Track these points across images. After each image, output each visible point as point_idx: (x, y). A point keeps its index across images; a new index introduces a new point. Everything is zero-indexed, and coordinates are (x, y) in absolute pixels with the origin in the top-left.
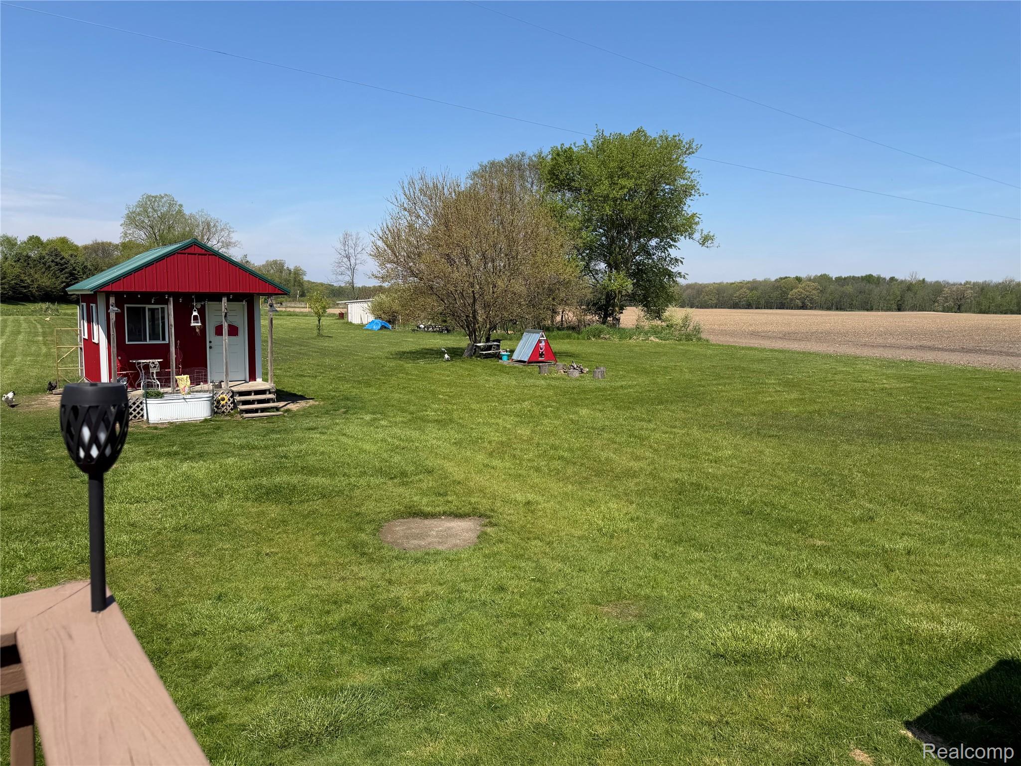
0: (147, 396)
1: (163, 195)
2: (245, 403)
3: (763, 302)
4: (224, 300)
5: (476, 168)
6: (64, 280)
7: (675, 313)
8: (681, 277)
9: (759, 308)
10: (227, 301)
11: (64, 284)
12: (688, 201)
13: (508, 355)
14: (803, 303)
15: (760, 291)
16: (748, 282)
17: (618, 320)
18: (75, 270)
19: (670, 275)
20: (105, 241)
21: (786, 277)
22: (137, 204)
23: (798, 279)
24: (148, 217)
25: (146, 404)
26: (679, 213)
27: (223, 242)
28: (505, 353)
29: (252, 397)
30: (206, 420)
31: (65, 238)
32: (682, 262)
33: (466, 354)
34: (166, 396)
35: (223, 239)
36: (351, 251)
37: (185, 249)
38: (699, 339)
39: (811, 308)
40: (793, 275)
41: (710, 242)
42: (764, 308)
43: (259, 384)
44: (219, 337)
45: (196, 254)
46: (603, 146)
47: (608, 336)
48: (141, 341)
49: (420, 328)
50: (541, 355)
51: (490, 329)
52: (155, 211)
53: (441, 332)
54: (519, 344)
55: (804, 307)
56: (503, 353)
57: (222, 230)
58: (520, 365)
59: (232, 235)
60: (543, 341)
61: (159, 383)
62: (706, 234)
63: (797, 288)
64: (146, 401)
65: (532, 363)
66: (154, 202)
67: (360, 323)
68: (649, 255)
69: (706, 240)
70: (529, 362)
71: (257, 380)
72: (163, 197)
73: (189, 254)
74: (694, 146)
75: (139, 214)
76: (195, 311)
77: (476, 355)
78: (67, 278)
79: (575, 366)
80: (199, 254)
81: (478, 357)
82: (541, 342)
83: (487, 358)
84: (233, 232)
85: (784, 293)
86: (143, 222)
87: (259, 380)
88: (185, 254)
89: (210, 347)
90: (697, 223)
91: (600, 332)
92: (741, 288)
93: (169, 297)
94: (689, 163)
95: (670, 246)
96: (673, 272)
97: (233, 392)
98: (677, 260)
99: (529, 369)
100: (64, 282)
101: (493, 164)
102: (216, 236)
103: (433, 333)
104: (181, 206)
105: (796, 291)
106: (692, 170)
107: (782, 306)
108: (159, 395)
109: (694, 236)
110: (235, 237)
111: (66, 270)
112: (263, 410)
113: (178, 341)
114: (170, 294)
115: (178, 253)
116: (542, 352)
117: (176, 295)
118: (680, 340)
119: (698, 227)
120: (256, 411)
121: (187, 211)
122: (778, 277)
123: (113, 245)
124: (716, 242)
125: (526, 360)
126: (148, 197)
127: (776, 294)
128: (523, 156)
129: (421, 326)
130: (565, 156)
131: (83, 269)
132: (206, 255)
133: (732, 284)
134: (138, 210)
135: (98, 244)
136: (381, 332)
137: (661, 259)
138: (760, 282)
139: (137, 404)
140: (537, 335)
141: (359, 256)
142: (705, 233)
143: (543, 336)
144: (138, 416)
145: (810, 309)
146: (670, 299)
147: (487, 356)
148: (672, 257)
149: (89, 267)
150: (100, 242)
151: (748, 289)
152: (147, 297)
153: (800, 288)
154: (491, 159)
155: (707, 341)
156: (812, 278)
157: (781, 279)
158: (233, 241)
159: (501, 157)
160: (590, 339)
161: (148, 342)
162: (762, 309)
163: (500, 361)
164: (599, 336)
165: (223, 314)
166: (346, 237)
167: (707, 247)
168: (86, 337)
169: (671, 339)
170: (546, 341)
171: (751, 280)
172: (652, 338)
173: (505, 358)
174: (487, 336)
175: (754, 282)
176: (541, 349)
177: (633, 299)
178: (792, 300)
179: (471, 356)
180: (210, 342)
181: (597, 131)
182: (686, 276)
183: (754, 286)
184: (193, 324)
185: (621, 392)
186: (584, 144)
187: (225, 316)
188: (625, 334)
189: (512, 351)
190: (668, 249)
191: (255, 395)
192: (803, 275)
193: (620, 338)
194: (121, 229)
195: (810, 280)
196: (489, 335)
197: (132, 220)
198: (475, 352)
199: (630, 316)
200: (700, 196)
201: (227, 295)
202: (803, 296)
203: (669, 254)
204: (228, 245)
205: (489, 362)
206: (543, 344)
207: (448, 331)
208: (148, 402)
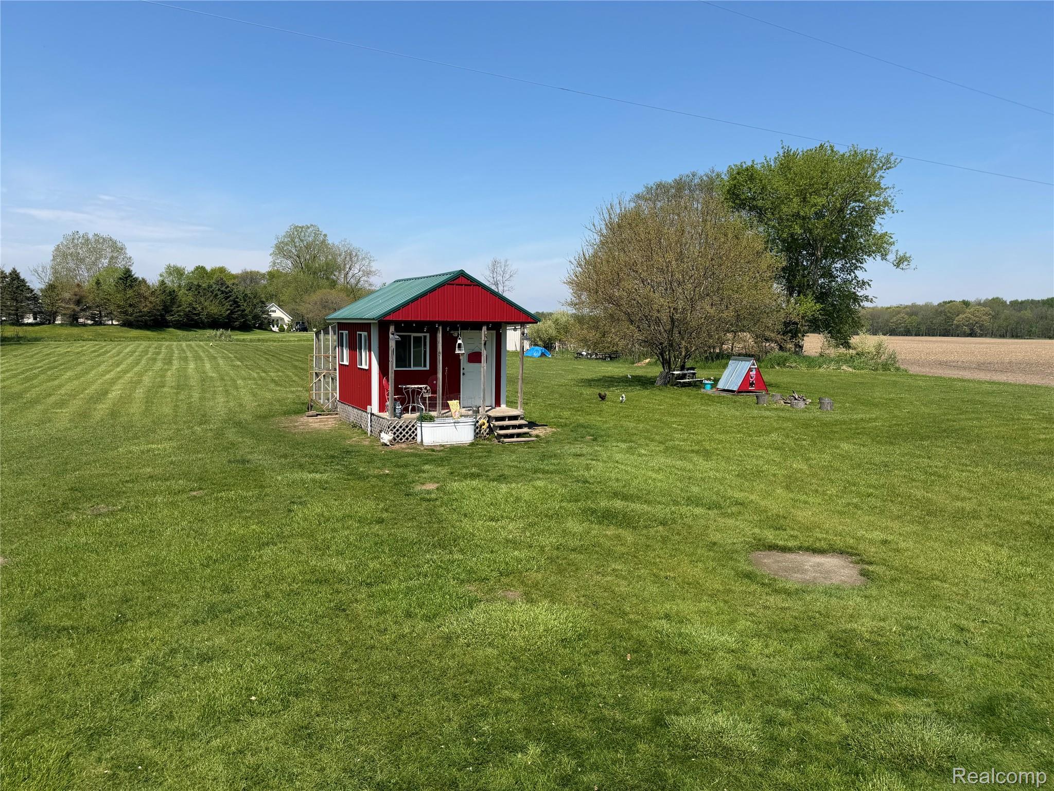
0: (422, 419)
1: (309, 225)
2: (502, 428)
3: (923, 328)
4: (484, 328)
5: (640, 190)
6: (229, 307)
7: (864, 341)
8: (867, 300)
9: (919, 335)
10: (487, 330)
11: (229, 312)
12: (878, 219)
13: (711, 384)
14: (972, 330)
15: (921, 316)
16: (906, 307)
17: (801, 347)
18: (238, 298)
19: (856, 299)
20: (253, 270)
21: (951, 301)
22: (285, 234)
23: (966, 304)
24: (296, 247)
25: (421, 427)
26: (869, 233)
27: (363, 271)
28: (709, 382)
29: (507, 423)
30: (472, 444)
31: (223, 267)
32: (869, 285)
33: (659, 382)
34: (437, 420)
35: (364, 267)
36: (500, 278)
37: (453, 280)
38: (898, 369)
39: (981, 336)
40: (959, 299)
41: (906, 263)
42: (926, 336)
43: (503, 410)
44: (476, 365)
45: (462, 285)
46: (787, 163)
47: (794, 365)
48: (406, 367)
49: (582, 355)
50: (752, 384)
51: (685, 356)
52: (302, 241)
53: (604, 359)
54: (725, 372)
55: (972, 334)
56: (706, 382)
57: (363, 259)
58: (729, 395)
59: (372, 264)
60: (754, 370)
61: (423, 407)
62: (902, 255)
63: (965, 313)
64: (421, 424)
65: (742, 392)
66: (301, 232)
67: (514, 350)
68: (832, 277)
69: (900, 262)
70: (739, 392)
71: (502, 406)
72: (308, 228)
73: (457, 285)
74: (892, 159)
75: (287, 244)
76: (460, 339)
77: (671, 383)
78: (231, 306)
79: (797, 397)
80: (466, 285)
81: (675, 385)
82: (752, 371)
83: (685, 386)
84: (374, 261)
85: (949, 319)
86: (291, 251)
87: (503, 406)
88: (453, 284)
89: (464, 374)
90: (892, 244)
91: (786, 360)
92: (899, 313)
93: (439, 326)
94: (887, 179)
95: (856, 268)
96: (858, 296)
97: (489, 417)
98: (864, 283)
99: (741, 398)
100: (229, 309)
101: (659, 186)
102: (357, 266)
103: (597, 361)
104: (325, 235)
105: (963, 316)
106: (887, 186)
107: (946, 333)
108: (431, 419)
109: (888, 257)
110: (374, 266)
111: (231, 298)
112: (519, 435)
113: (447, 368)
114: (440, 323)
115: (448, 284)
116: (753, 381)
117: (444, 324)
118: (876, 370)
119: (893, 248)
120: (512, 436)
121: (330, 241)
122: (941, 301)
123: (260, 274)
124: (913, 265)
125: (735, 389)
126: (296, 227)
127: (940, 319)
128: (694, 176)
129: (583, 353)
130: (748, 174)
131: (243, 297)
132: (470, 285)
133: (888, 308)
134: (286, 240)
135: (247, 273)
136: (540, 359)
137: (845, 281)
138: (921, 307)
139: (410, 426)
140: (748, 363)
141: (507, 283)
142: (901, 253)
143: (754, 365)
144: (410, 438)
145: (979, 337)
146: (856, 326)
147: (684, 385)
148: (858, 280)
149: (249, 295)
150: (249, 271)
151: (907, 314)
152: (419, 326)
153: (968, 313)
154: (658, 180)
155: (906, 371)
156: (982, 302)
157: (945, 303)
158: (373, 269)
159: (669, 178)
160: (773, 367)
161: (412, 368)
162: (922, 336)
163: (702, 390)
164: (784, 365)
165: (483, 342)
166: (495, 263)
167: (902, 269)
168: (346, 362)
169: (866, 369)
170: (758, 370)
171: (910, 304)
172: (844, 367)
173: (708, 387)
174: (682, 364)
175: (914, 306)
176: (752, 378)
177: (815, 326)
178: (958, 326)
179: (665, 384)
180: (463, 369)
181: (783, 148)
182: (874, 299)
183: (913, 310)
184: (457, 352)
185: (864, 425)
186: (764, 161)
187: (485, 344)
188: (811, 362)
189: (716, 381)
190: (855, 271)
191: (509, 420)
192: (971, 298)
193: (808, 367)
194: (271, 259)
195: (979, 304)
196: (684, 363)
197: (280, 250)
198: (670, 381)
199: (813, 343)
200: (893, 213)
201: (487, 324)
202: (971, 322)
203: (856, 276)
204: (368, 273)
205: (692, 391)
206: (753, 373)
207: (611, 358)
208: (423, 425)
